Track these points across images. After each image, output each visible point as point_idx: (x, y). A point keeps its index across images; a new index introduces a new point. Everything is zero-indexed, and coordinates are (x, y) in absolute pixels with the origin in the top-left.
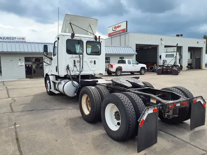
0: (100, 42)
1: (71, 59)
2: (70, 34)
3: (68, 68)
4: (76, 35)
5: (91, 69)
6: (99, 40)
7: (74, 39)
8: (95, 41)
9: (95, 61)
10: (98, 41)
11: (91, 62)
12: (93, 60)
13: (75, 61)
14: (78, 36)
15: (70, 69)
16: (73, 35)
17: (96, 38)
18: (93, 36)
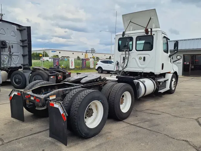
0: (153, 35)
2: (122, 33)
3: (117, 64)
4: (126, 33)
5: (140, 66)
6: (151, 33)
7: (124, 37)
8: (146, 35)
9: (144, 58)
10: (149, 34)
11: (140, 58)
12: (142, 56)
13: (124, 58)
15: (119, 65)
16: (124, 34)
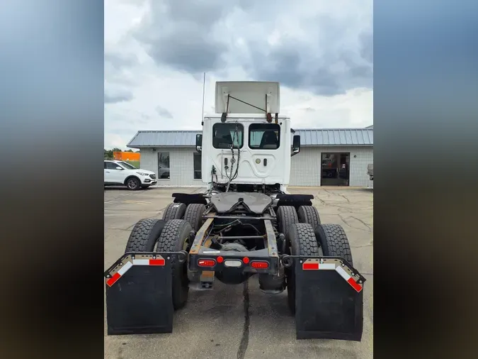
0: (279, 123)
1: (220, 156)
2: (220, 115)
3: (214, 171)
4: (229, 115)
5: (260, 174)
6: (276, 121)
7: (226, 122)
8: (267, 122)
9: (265, 160)
10: (273, 122)
11: (258, 161)
12: (262, 158)
13: (226, 160)
14: (233, 117)
15: (217, 173)
16: (224, 116)
17: (269, 117)
18: (263, 115)
